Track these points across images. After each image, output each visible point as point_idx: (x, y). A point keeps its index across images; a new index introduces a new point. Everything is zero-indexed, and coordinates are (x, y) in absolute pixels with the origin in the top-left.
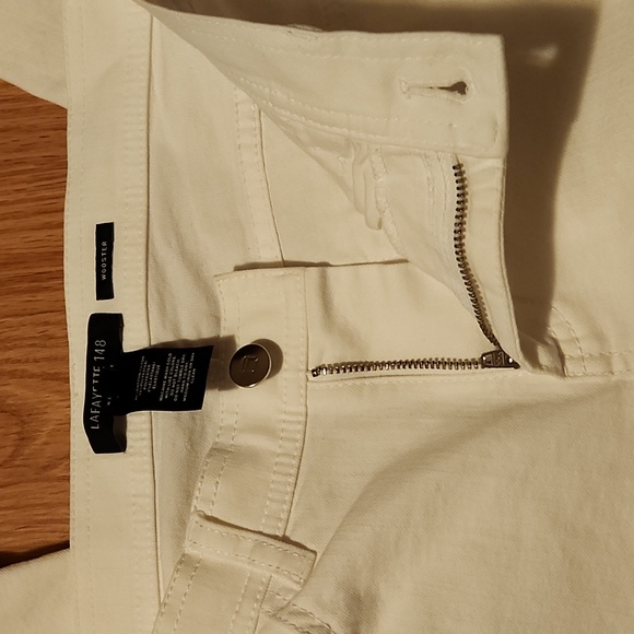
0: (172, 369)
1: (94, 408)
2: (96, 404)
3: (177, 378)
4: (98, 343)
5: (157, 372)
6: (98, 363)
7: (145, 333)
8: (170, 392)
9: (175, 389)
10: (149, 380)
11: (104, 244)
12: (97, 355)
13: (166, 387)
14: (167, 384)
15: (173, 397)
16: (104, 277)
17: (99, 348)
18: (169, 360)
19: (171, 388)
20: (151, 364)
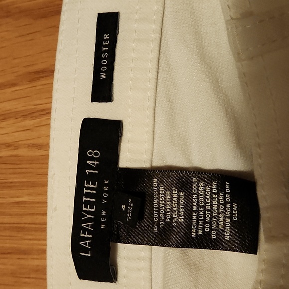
0: (201, 198)
1: (84, 231)
2: (88, 226)
3: (211, 211)
4: (91, 153)
5: (182, 201)
6: (91, 178)
7: (147, 146)
8: (204, 228)
9: (210, 223)
10: (172, 210)
11: (106, 37)
12: (90, 168)
13: (198, 221)
14: (198, 216)
15: (209, 234)
16: (103, 76)
17: (92, 159)
18: (194, 186)
19: (205, 223)
20: (171, 191)
